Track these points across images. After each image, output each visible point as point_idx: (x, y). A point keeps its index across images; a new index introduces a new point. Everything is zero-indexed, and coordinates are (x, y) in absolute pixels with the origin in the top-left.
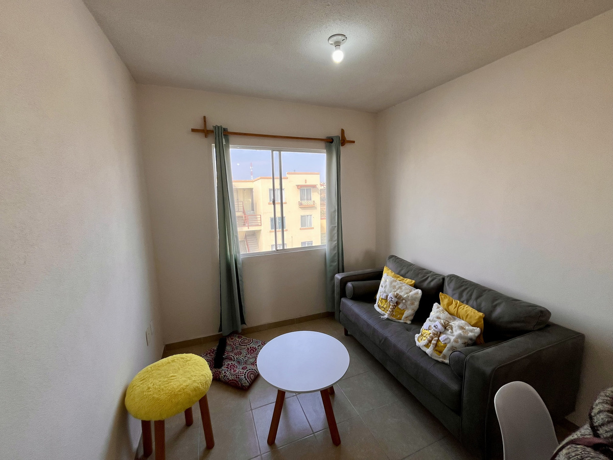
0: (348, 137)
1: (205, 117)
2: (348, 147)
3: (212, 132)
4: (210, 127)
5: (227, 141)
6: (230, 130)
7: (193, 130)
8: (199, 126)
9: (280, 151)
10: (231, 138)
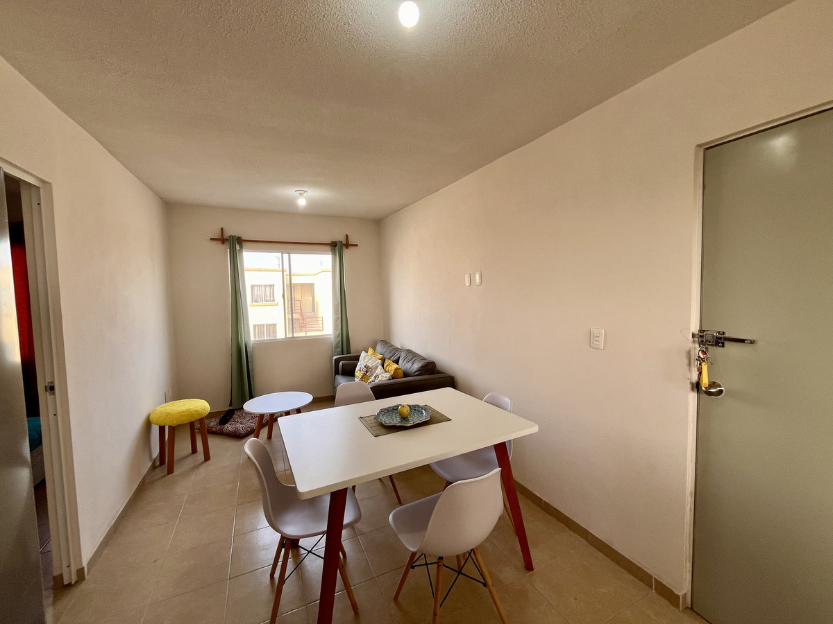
0: (351, 242)
1: (222, 228)
2: (352, 249)
3: (227, 240)
4: (226, 236)
5: (241, 247)
6: (244, 238)
7: (212, 239)
8: (217, 235)
9: (289, 254)
10: (245, 245)
